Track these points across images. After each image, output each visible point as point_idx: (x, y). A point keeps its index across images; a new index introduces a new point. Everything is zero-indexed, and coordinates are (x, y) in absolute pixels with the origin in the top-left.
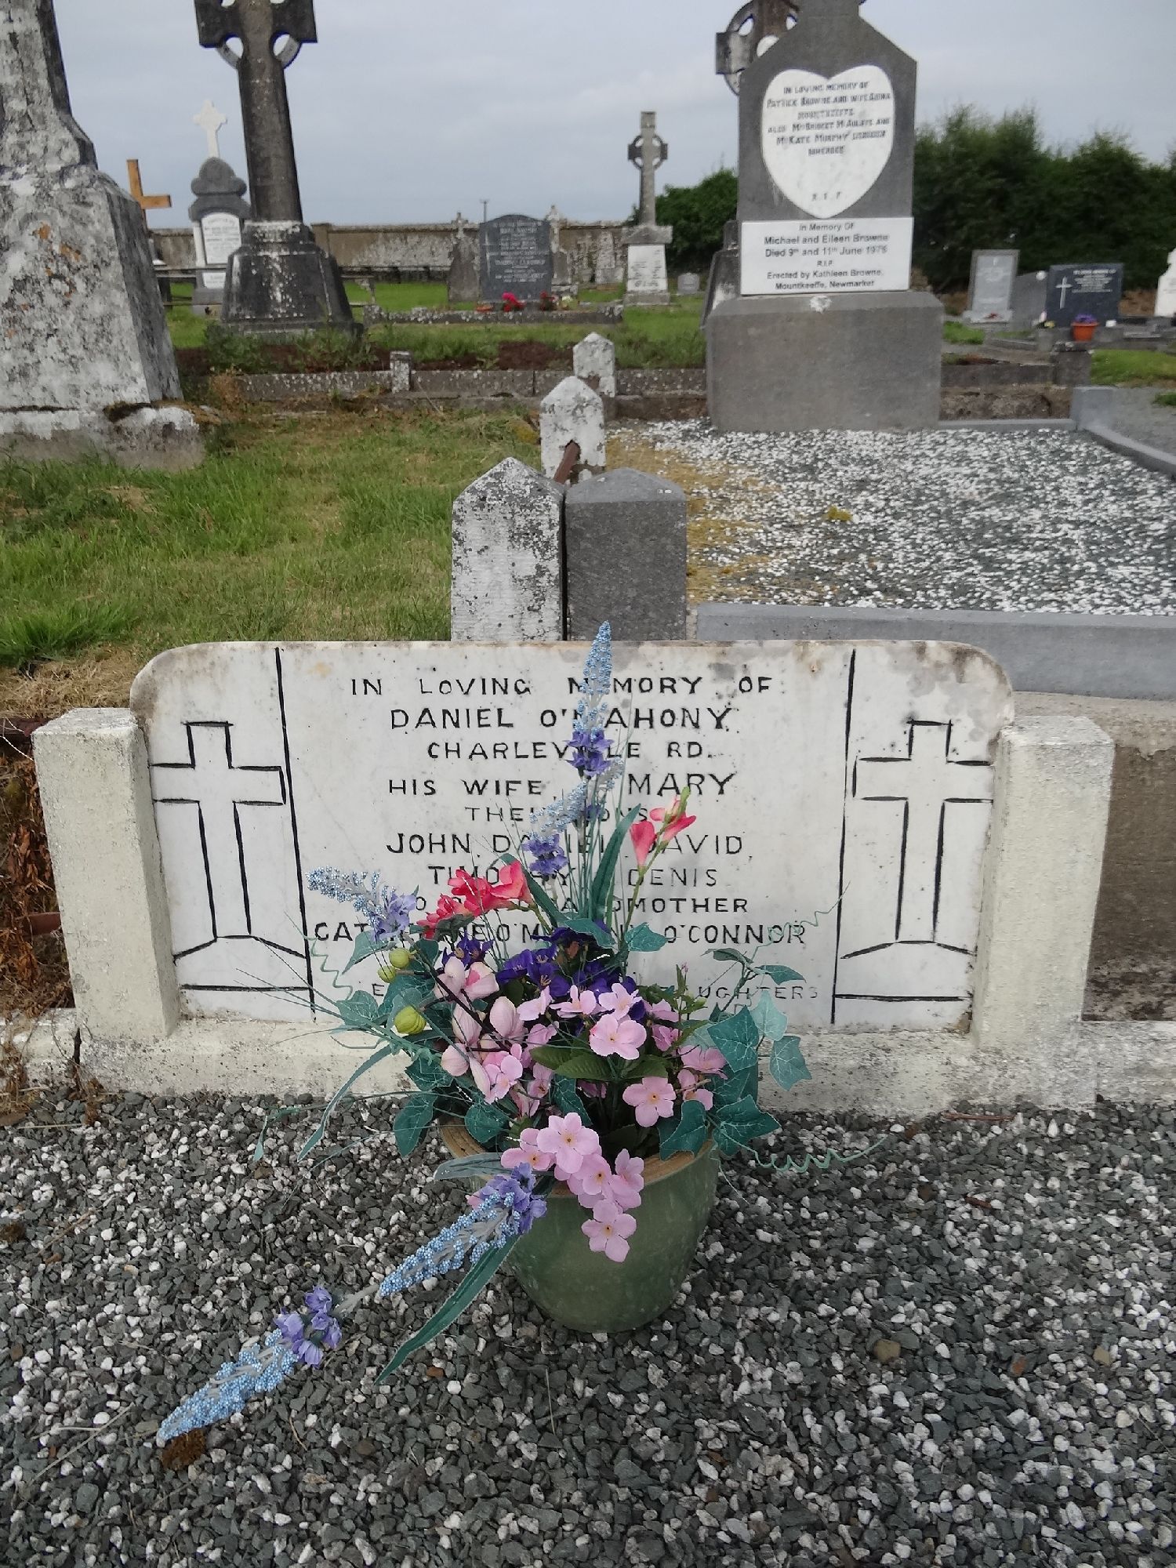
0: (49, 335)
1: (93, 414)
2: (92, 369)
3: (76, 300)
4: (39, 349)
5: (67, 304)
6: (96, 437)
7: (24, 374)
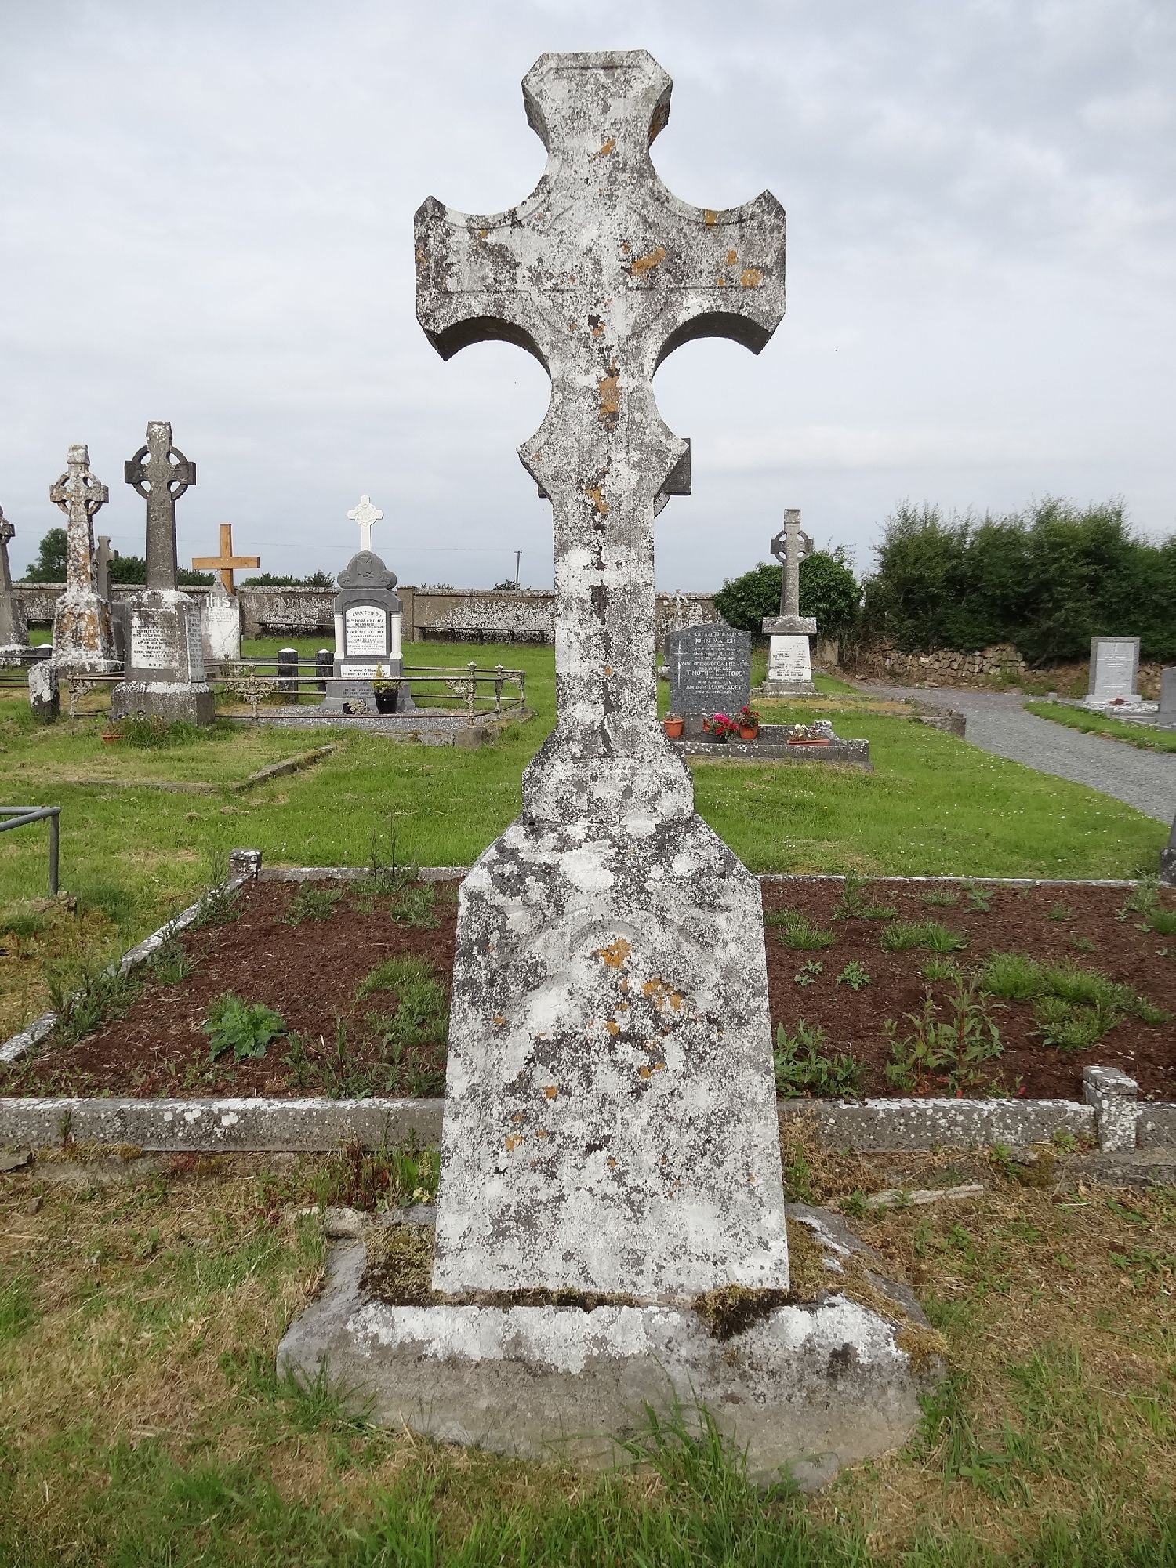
0: (591, 1148)
1: (675, 1317)
2: (672, 1214)
3: (661, 1084)
4: (565, 1172)
5: (639, 1091)
6: (679, 1373)
7: (527, 1220)
